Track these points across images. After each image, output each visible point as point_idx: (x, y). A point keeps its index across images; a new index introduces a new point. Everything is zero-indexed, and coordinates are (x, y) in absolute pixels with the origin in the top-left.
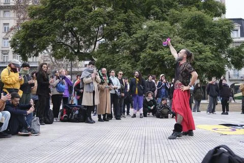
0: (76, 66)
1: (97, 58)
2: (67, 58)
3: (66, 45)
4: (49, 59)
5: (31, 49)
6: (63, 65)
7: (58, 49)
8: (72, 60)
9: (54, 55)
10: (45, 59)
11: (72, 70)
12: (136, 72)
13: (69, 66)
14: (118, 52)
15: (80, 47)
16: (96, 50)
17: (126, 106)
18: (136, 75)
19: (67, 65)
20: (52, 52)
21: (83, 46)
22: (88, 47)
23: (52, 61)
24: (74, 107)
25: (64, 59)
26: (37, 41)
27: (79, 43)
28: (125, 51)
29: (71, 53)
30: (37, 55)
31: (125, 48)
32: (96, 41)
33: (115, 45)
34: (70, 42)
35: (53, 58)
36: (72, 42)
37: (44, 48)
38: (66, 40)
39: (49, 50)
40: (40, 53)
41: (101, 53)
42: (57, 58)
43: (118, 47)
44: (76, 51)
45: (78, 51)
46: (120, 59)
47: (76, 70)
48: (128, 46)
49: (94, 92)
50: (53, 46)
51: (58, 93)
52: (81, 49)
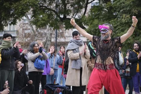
0: (62, 35)
1: (88, 25)
2: (51, 25)
3: (50, 9)
4: (29, 27)
5: (8, 16)
6: (46, 34)
7: (40, 15)
8: (57, 28)
9: (35, 23)
10: (25, 28)
11: (58, 41)
12: (135, 44)
13: (53, 36)
14: (115, 17)
15: (66, 12)
16: (86, 15)
17: (128, 85)
18: (135, 48)
19: (51, 34)
20: (32, 19)
21: (70, 11)
22: (77, 11)
23: (33, 30)
24: (57, 87)
25: (48, 26)
26: (15, 5)
27: (65, 7)
28: (124, 15)
29: (56, 20)
30: (14, 23)
31: (124, 12)
32: (88, 3)
33: (111, 8)
34: (55, 5)
35: (34, 26)
36: (57, 6)
37: (23, 14)
38: (50, 4)
39: (29, 16)
40: (18, 20)
41: (93, 19)
42: (38, 26)
43: (115, 11)
44: (62, 16)
45: (65, 17)
46: (118, 26)
47: (62, 40)
48: (128, 9)
49: (81, 70)
50: (34, 12)
51: (36, 70)
52: (68, 14)
